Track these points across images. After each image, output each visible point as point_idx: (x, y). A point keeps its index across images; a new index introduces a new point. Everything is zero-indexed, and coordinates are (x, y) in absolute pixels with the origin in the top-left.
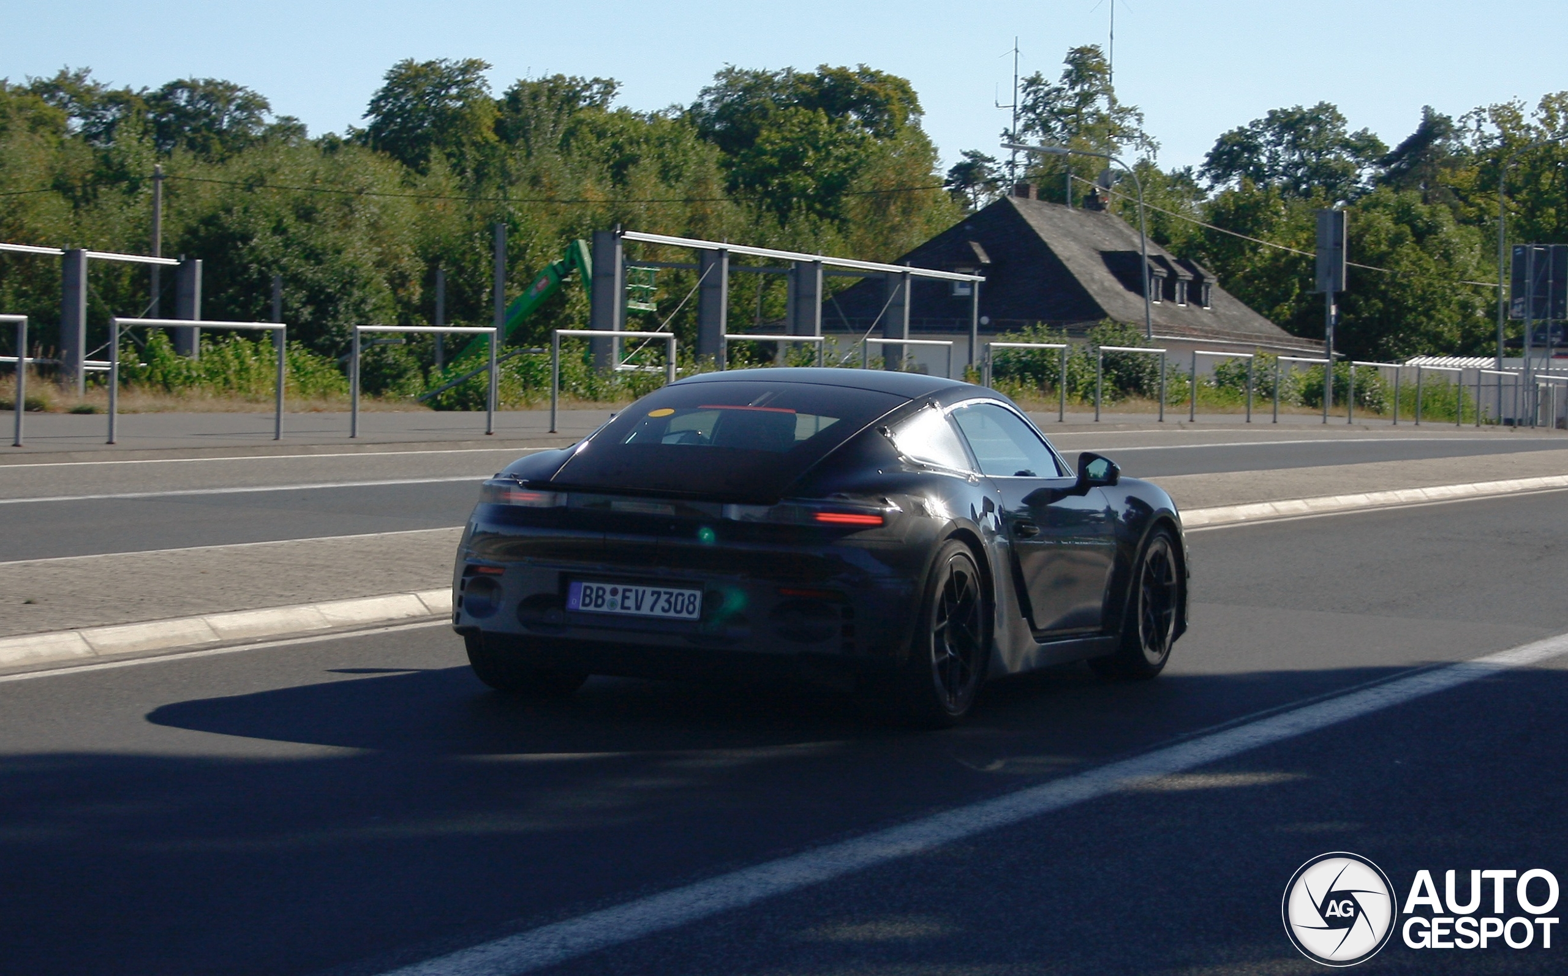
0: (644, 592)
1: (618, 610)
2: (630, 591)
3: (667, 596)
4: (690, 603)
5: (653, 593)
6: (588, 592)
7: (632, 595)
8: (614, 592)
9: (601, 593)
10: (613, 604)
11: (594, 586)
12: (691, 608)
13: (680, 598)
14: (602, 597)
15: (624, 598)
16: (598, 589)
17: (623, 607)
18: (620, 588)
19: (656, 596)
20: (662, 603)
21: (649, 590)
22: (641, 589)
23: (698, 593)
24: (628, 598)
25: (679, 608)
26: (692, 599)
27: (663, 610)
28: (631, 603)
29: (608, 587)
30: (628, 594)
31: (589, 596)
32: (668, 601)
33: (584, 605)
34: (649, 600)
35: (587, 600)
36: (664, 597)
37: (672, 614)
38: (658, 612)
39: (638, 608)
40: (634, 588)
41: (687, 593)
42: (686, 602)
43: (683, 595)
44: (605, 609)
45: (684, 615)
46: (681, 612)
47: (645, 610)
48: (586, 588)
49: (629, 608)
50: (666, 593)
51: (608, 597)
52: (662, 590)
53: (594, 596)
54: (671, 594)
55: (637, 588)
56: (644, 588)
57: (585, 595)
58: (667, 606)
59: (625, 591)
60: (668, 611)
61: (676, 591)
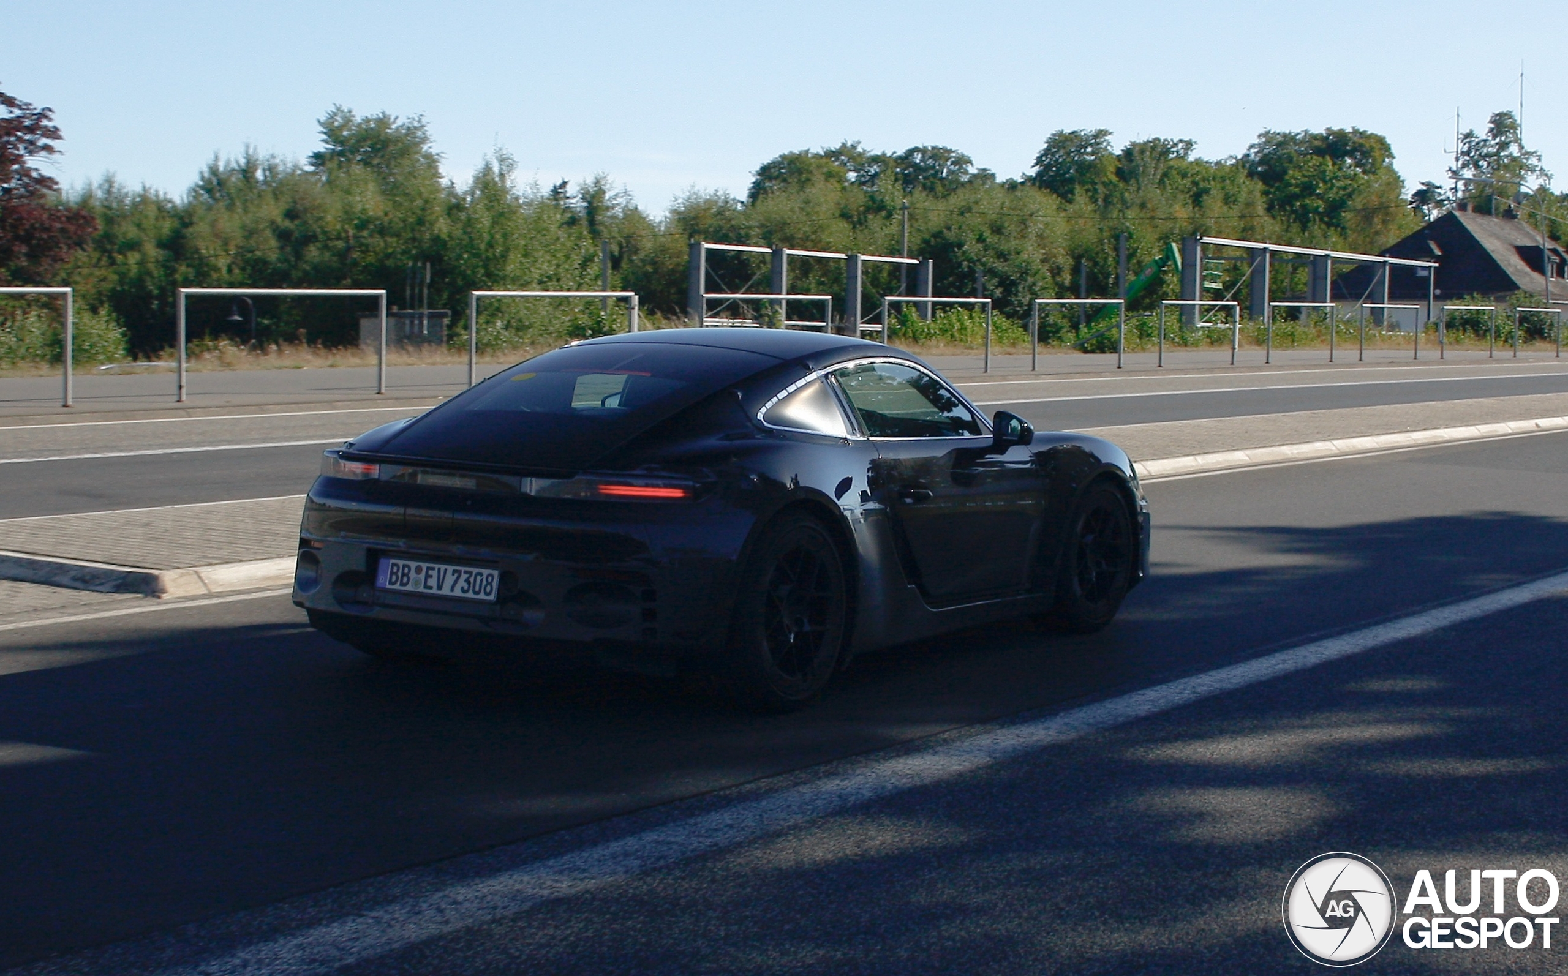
0: (446, 570)
1: (421, 589)
2: (433, 569)
3: (467, 576)
4: (488, 583)
5: (454, 572)
6: (395, 569)
7: (434, 573)
8: (418, 570)
9: (406, 570)
10: (417, 583)
11: (401, 563)
12: (488, 589)
13: (479, 578)
14: (407, 575)
15: (428, 576)
16: (404, 566)
17: (426, 587)
18: (424, 566)
19: (456, 575)
20: (462, 583)
21: (451, 568)
22: (443, 567)
23: (496, 573)
24: (431, 576)
25: (477, 588)
26: (490, 579)
27: (463, 590)
28: (432, 582)
29: (413, 565)
30: (431, 572)
31: (396, 574)
32: (468, 581)
33: (391, 583)
34: (450, 579)
35: (394, 579)
36: (464, 577)
37: (470, 595)
38: (458, 593)
39: (440, 587)
40: (437, 566)
41: (486, 572)
42: (484, 582)
43: (481, 574)
44: (409, 588)
45: (482, 596)
46: (478, 593)
47: (446, 591)
48: (394, 565)
49: (431, 588)
50: (466, 572)
51: (413, 575)
52: (463, 569)
53: (400, 574)
54: (471, 573)
55: (440, 566)
56: (446, 566)
57: (392, 573)
58: (466, 587)
59: (428, 569)
60: (467, 591)
61: (475, 571)
